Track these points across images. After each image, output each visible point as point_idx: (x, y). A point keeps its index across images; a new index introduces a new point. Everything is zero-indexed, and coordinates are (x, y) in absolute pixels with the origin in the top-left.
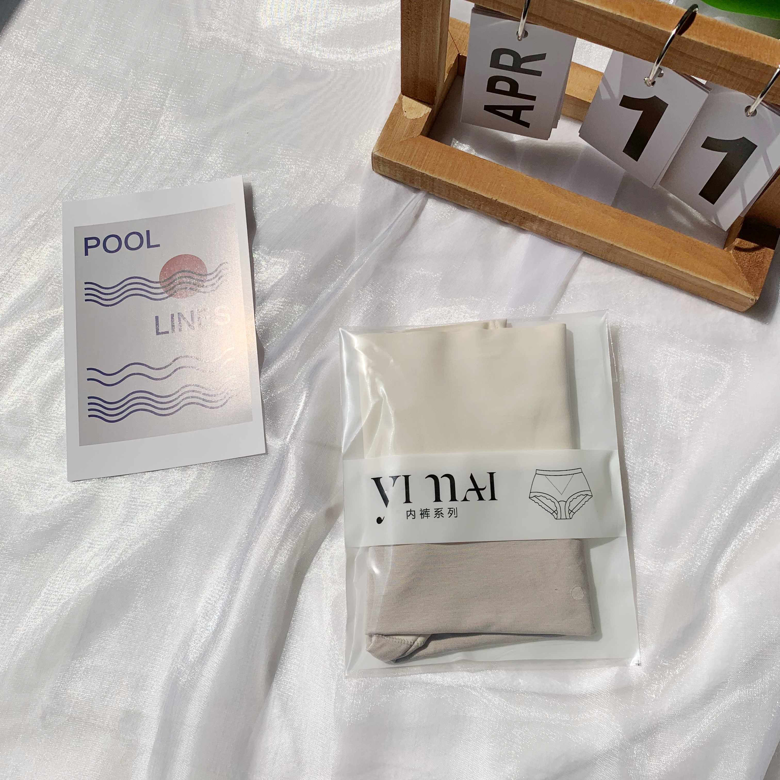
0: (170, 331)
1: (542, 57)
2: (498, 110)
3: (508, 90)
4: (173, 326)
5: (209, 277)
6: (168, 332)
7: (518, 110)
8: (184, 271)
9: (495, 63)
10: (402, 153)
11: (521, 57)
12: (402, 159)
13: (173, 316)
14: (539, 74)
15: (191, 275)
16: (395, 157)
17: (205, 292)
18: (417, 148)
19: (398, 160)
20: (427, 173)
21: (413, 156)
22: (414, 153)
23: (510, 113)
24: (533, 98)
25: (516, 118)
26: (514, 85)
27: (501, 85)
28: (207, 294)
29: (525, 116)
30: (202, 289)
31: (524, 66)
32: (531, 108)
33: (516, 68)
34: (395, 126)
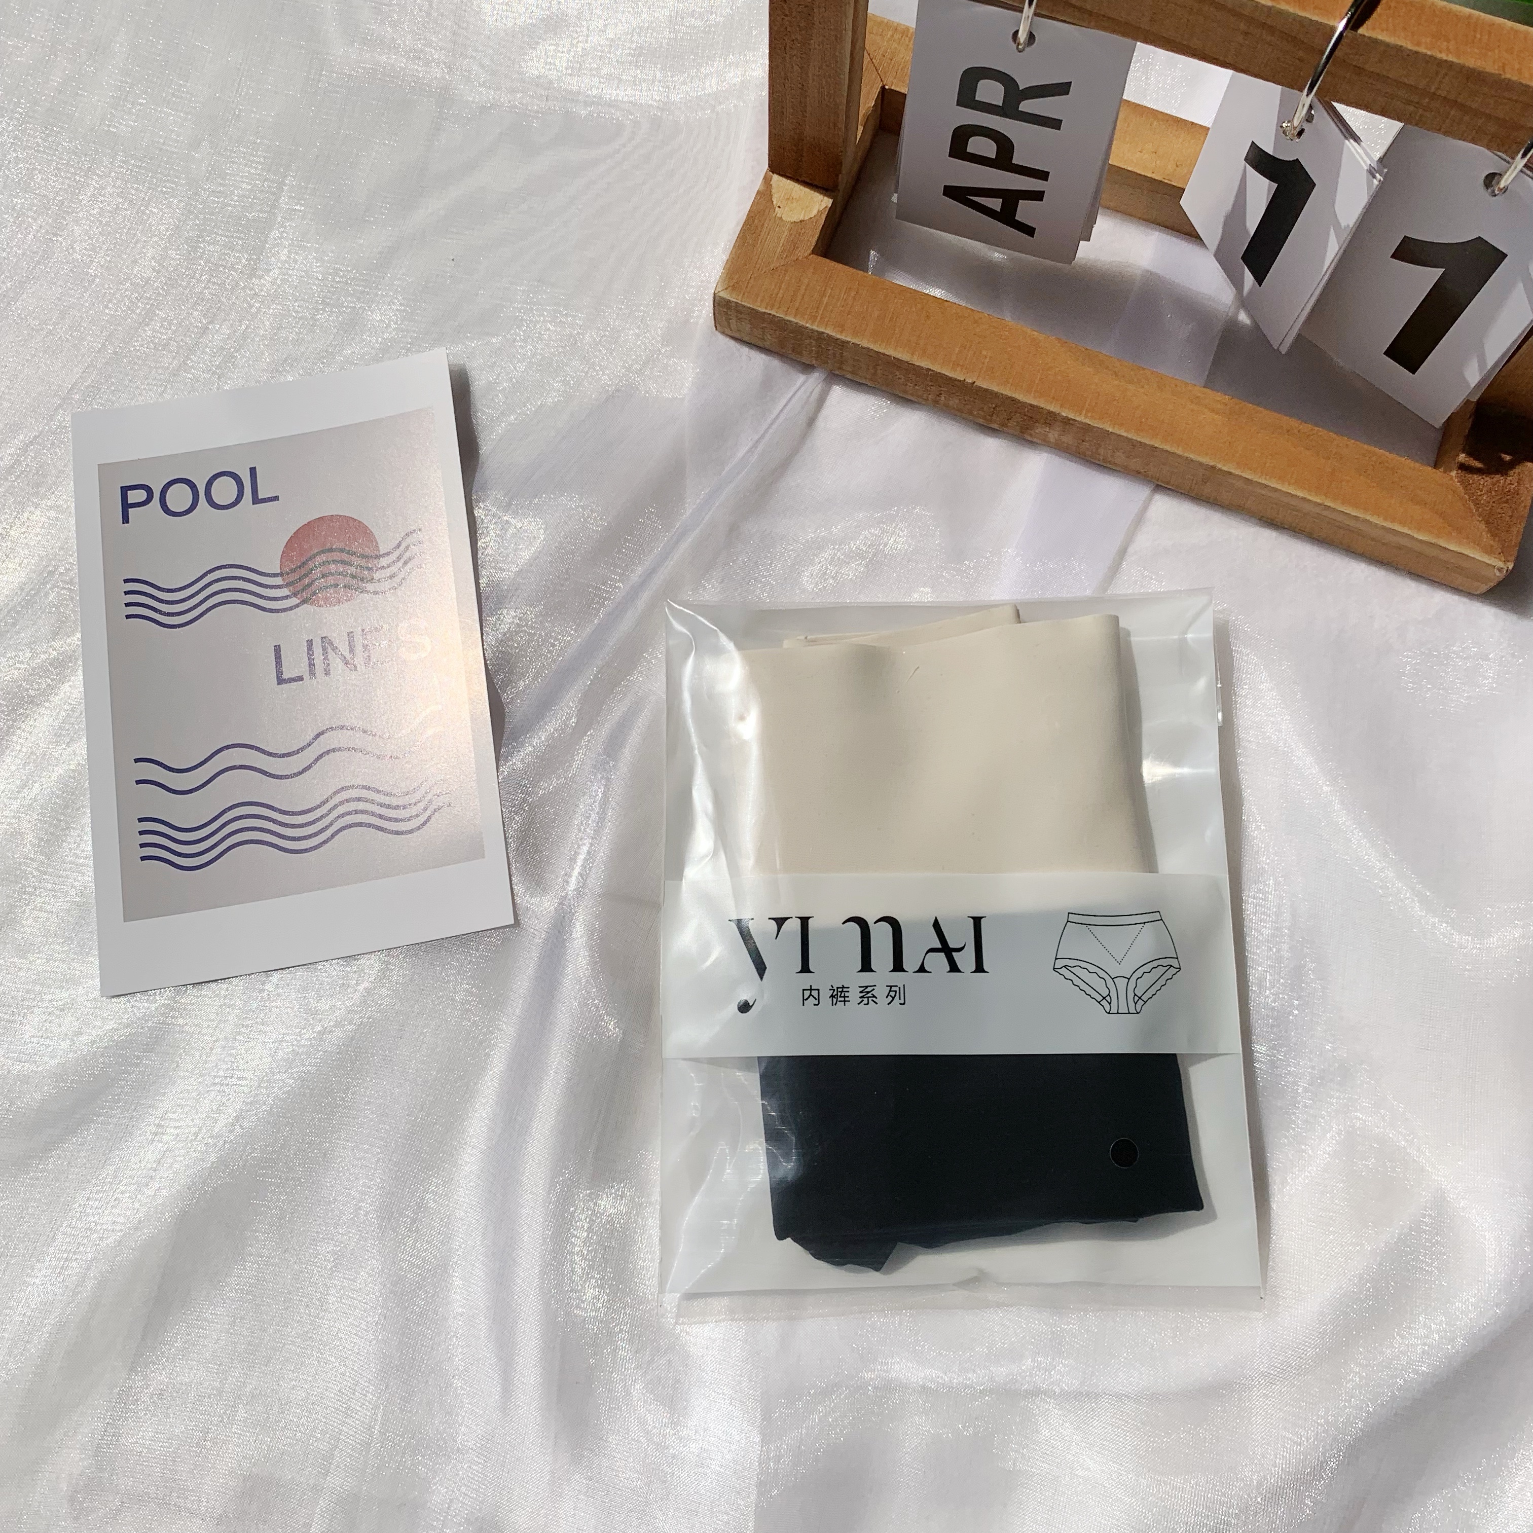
0: (306, 676)
1: (1063, 89)
2: (971, 198)
3: (992, 155)
4: (311, 665)
5: (384, 562)
6: (300, 679)
7: (1011, 198)
8: (331, 550)
9: (966, 98)
10: (776, 291)
11: (1021, 88)
12: (777, 305)
13: (310, 643)
14: (1056, 124)
15: (345, 557)
16: (762, 301)
17: (376, 593)
18: (806, 281)
19: (769, 308)
20: (829, 331)
21: (799, 298)
22: (802, 291)
23: (995, 204)
24: (1043, 175)
25: (1007, 216)
26: (1005, 146)
27: (978, 145)
28: (380, 596)
29: (1025, 211)
30: (370, 587)
31: (1026, 106)
32: (1038, 196)
33: (1009, 109)
34: (760, 238)
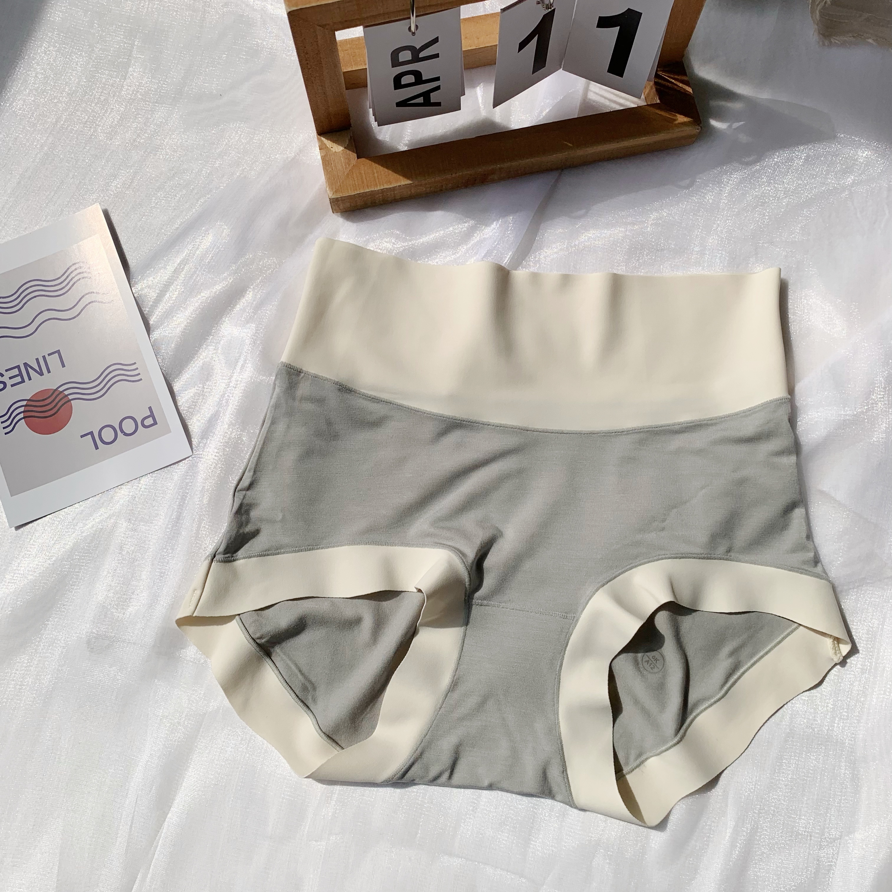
1: (436, 40)
2: (410, 102)
3: (414, 81)
7: (427, 95)
9: (395, 64)
10: (354, 182)
11: (418, 48)
12: (358, 188)
14: (437, 56)
16: (351, 190)
18: (363, 172)
19: (355, 191)
20: (385, 187)
21: (365, 180)
23: (421, 100)
24: (438, 79)
25: (427, 103)
26: (417, 74)
27: (405, 80)
29: (434, 97)
31: (421, 55)
32: (438, 88)
33: (416, 59)
34: (333, 165)
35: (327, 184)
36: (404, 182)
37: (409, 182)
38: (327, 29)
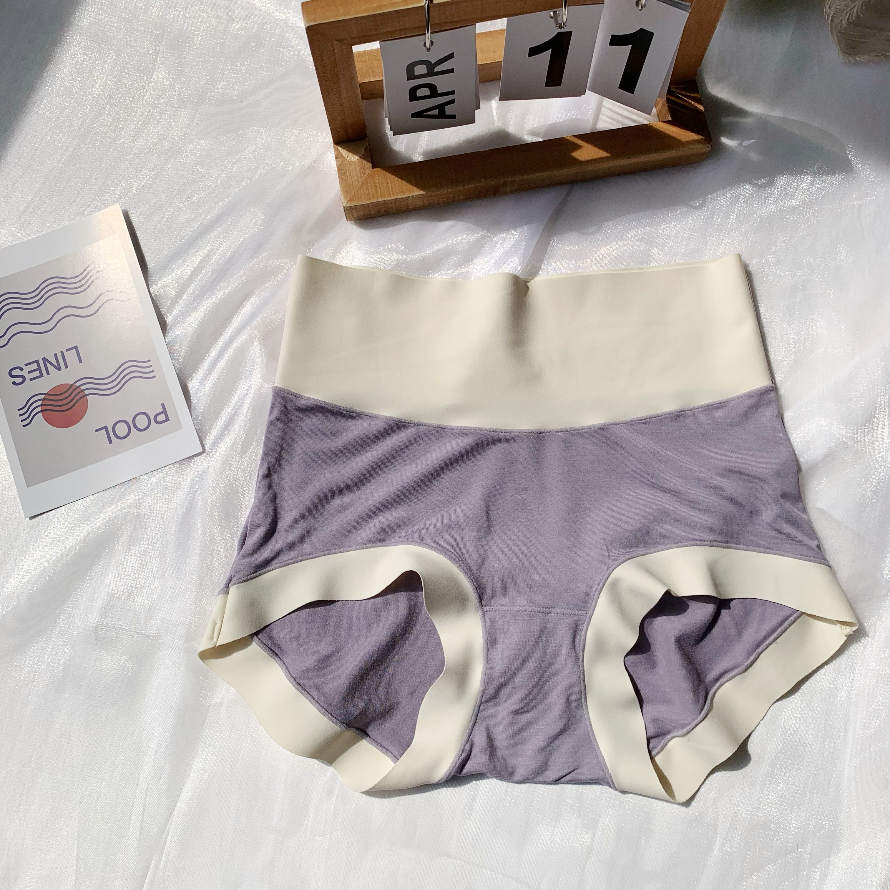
1: (451, 56)
2: (425, 114)
3: (429, 94)
7: (441, 107)
9: (411, 75)
10: (368, 192)
11: (433, 63)
12: (372, 197)
14: (452, 71)
16: (365, 199)
19: (369, 200)
20: (399, 197)
21: (379, 190)
22: (378, 187)
23: (436, 112)
24: (453, 93)
25: (442, 115)
26: (432, 88)
27: (420, 93)
29: (449, 110)
31: (437, 69)
32: (453, 101)
33: (431, 73)
34: (348, 174)
35: (342, 193)
36: (417, 192)
37: (422, 192)
38: (344, 44)
